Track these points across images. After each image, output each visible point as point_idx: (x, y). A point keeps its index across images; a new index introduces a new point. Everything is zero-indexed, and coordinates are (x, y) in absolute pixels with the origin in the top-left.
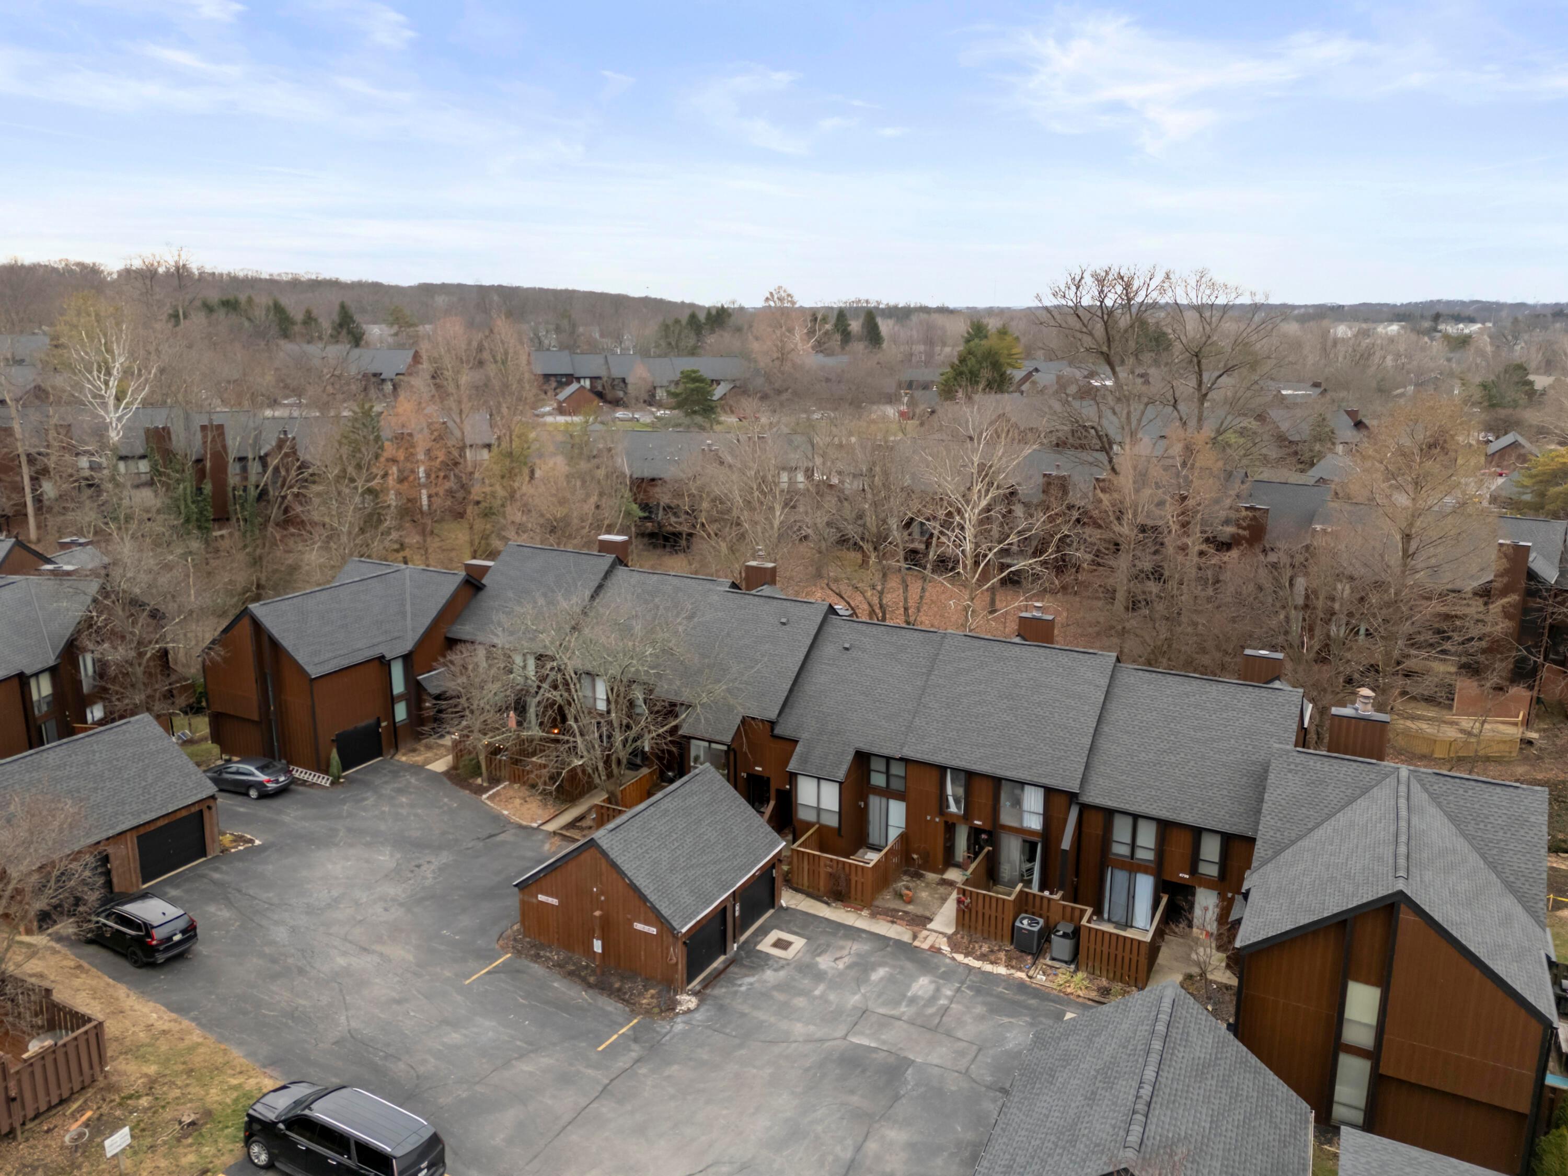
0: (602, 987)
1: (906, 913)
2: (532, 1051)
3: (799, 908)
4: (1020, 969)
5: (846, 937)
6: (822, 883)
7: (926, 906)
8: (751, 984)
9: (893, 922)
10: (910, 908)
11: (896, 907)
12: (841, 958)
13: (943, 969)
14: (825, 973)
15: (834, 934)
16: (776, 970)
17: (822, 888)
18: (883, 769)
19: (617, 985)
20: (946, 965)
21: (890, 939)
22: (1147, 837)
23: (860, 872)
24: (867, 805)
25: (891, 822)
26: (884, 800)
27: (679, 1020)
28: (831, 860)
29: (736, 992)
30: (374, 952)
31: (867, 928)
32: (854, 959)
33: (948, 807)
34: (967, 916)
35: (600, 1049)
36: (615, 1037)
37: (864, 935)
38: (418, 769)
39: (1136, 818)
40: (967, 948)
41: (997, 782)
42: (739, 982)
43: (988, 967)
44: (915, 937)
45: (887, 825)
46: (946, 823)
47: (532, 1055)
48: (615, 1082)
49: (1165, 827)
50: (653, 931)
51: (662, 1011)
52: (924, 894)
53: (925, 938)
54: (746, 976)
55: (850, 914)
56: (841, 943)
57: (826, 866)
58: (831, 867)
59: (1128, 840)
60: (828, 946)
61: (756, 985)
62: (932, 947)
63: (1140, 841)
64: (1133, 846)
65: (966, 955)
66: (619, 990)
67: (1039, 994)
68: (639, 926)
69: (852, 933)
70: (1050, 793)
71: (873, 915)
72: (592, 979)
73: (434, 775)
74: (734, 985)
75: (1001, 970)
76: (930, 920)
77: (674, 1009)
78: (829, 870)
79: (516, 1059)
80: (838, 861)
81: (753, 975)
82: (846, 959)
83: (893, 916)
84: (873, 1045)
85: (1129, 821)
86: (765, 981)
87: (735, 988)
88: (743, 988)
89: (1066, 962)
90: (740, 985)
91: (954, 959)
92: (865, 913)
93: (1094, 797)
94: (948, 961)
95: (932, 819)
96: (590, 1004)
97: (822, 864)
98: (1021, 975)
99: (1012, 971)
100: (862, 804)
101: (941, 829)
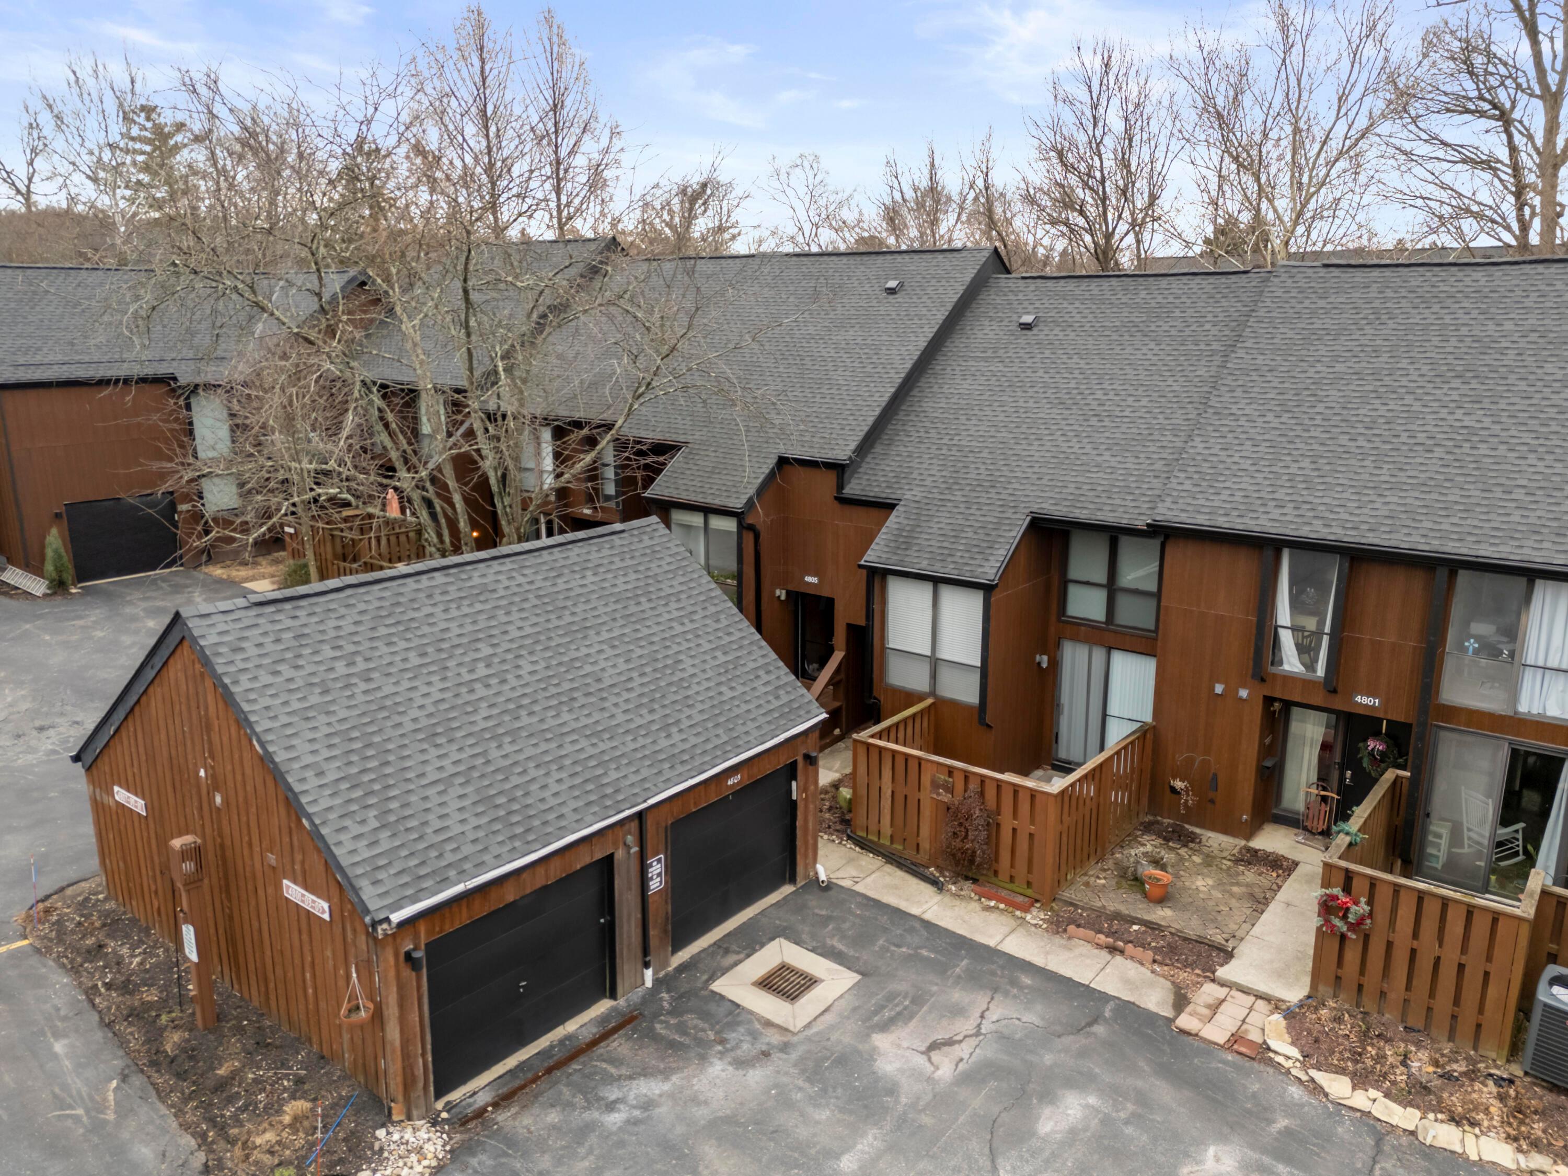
1: (1151, 926)
3: (859, 888)
5: (973, 980)
6: (925, 831)
7: (1210, 915)
8: (648, 1105)
9: (1113, 950)
10: (1162, 915)
11: (1124, 909)
12: (950, 1043)
13: (1282, 1123)
14: (892, 1090)
15: (942, 969)
16: (741, 1063)
17: (925, 845)
18: (1101, 577)
20: (1291, 1109)
21: (1104, 998)
23: (1024, 807)
24: (1055, 664)
25: (1113, 709)
26: (1099, 654)
28: (951, 771)
29: (586, 1129)
31: (1039, 961)
32: (989, 1051)
33: (1277, 660)
34: (1352, 955)
37: (1027, 980)
38: (226, 585)
40: (1357, 1057)
42: (612, 1093)
43: (1443, 1134)
44: (1181, 1002)
45: (1105, 716)
46: (1269, 701)
50: (323, 910)
52: (1202, 884)
53: (1215, 1007)
54: (645, 1072)
55: (993, 917)
56: (957, 995)
57: (935, 785)
58: (951, 790)
60: (918, 1000)
61: (663, 1111)
62: (1236, 1038)
65: (1360, 1080)
68: (293, 891)
69: (993, 970)
71: (1058, 926)
74: (593, 1100)
76: (1229, 955)
78: (945, 797)
80: (967, 776)
81: (665, 1074)
82: (963, 1050)
83: (1113, 933)
86: (695, 1100)
87: (594, 1115)
88: (615, 1119)
90: (611, 1107)
91: (1316, 1089)
92: (1035, 916)
94: (1295, 1092)
95: (1230, 692)
97: (926, 780)
100: (1044, 661)
101: (1255, 716)
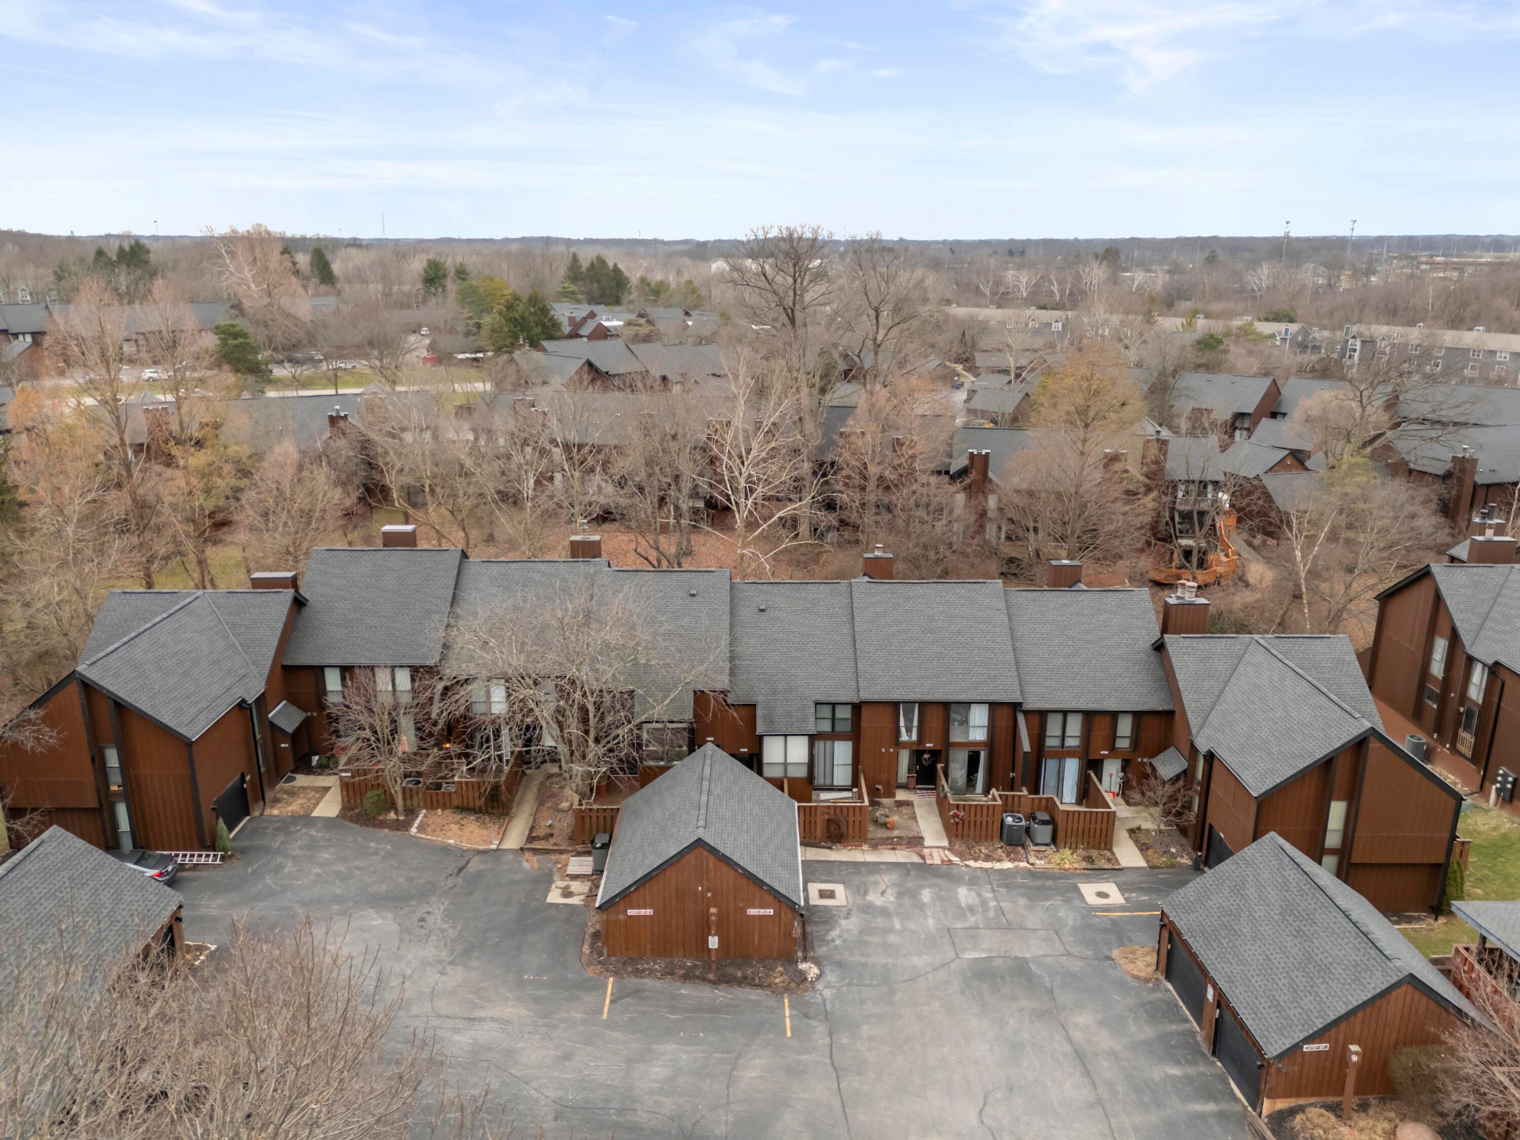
0: (725, 980)
1: (898, 838)
2: (737, 1059)
4: (1020, 860)
6: (819, 831)
7: (909, 829)
9: (894, 849)
10: (900, 834)
11: (888, 835)
12: (885, 891)
13: (967, 878)
14: (886, 908)
16: (846, 918)
17: (819, 836)
18: (829, 715)
19: (739, 974)
20: (967, 873)
21: (904, 864)
22: (1075, 727)
23: (857, 812)
25: (837, 762)
26: (829, 743)
27: (819, 986)
28: (829, 807)
29: (836, 947)
30: (482, 1020)
31: (878, 860)
32: (895, 890)
33: (898, 737)
34: (960, 828)
35: (789, 1034)
36: (788, 1020)
37: (883, 867)
38: (306, 819)
39: (1065, 713)
40: (971, 854)
41: (946, 706)
42: (829, 938)
43: (998, 866)
44: (921, 856)
45: (833, 765)
47: (742, 1061)
48: (835, 1057)
49: (1089, 716)
50: (770, 912)
51: (798, 985)
53: (930, 855)
54: (828, 931)
56: (874, 879)
57: (823, 814)
59: (1058, 732)
60: (865, 883)
61: (845, 935)
62: (942, 861)
63: (1068, 733)
64: (1063, 737)
65: (975, 860)
66: (745, 978)
67: (1045, 875)
68: (752, 912)
69: (875, 868)
70: (994, 706)
71: (873, 847)
72: (711, 976)
73: (328, 823)
74: (828, 941)
75: (1007, 865)
76: (923, 839)
77: (806, 979)
78: (827, 817)
79: (733, 1069)
80: (835, 807)
81: (834, 928)
82: (890, 892)
83: (893, 844)
84: (984, 955)
85: (1059, 718)
86: (848, 930)
88: (838, 942)
89: (1047, 845)
90: (833, 940)
91: (968, 866)
93: (1032, 703)
94: (965, 869)
95: (887, 751)
96: (732, 999)
97: (819, 813)
98: (1023, 864)
99: (1016, 863)
101: (895, 758)
